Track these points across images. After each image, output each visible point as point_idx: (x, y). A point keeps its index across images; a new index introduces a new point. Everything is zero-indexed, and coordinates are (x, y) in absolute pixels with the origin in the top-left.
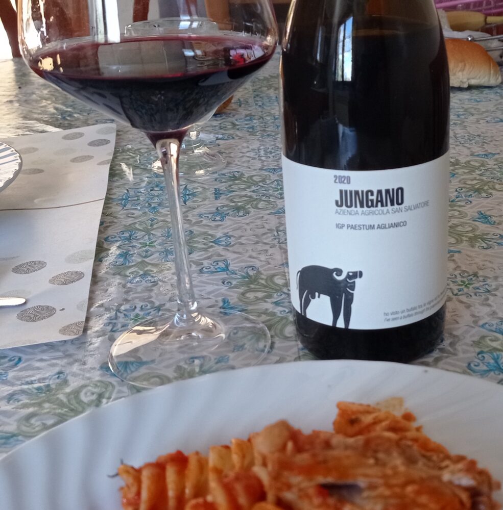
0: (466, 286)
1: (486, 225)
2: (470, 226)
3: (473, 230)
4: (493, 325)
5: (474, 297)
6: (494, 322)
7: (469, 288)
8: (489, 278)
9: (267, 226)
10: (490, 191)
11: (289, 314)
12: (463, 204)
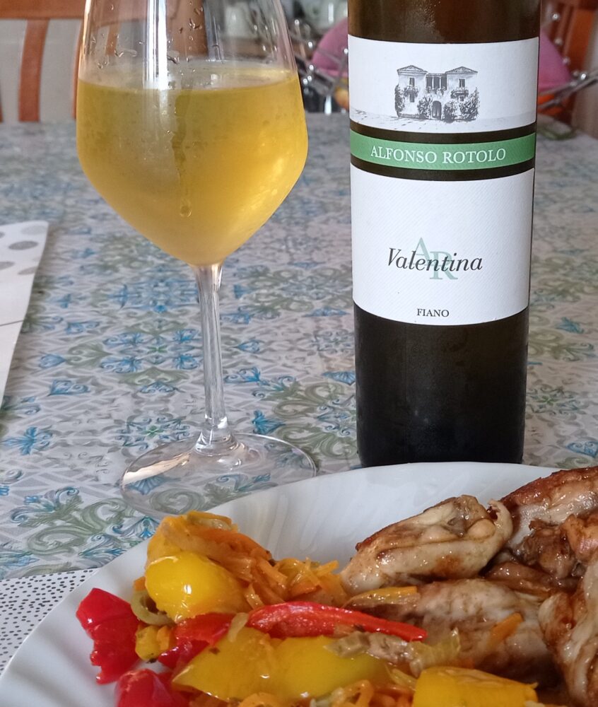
0: (549, 402)
1: (572, 334)
2: (552, 335)
3: (558, 339)
4: (582, 446)
5: (558, 414)
6: (583, 442)
7: (552, 404)
8: (577, 394)
9: (303, 331)
10: (578, 294)
11: (336, 430)
12: (543, 308)
